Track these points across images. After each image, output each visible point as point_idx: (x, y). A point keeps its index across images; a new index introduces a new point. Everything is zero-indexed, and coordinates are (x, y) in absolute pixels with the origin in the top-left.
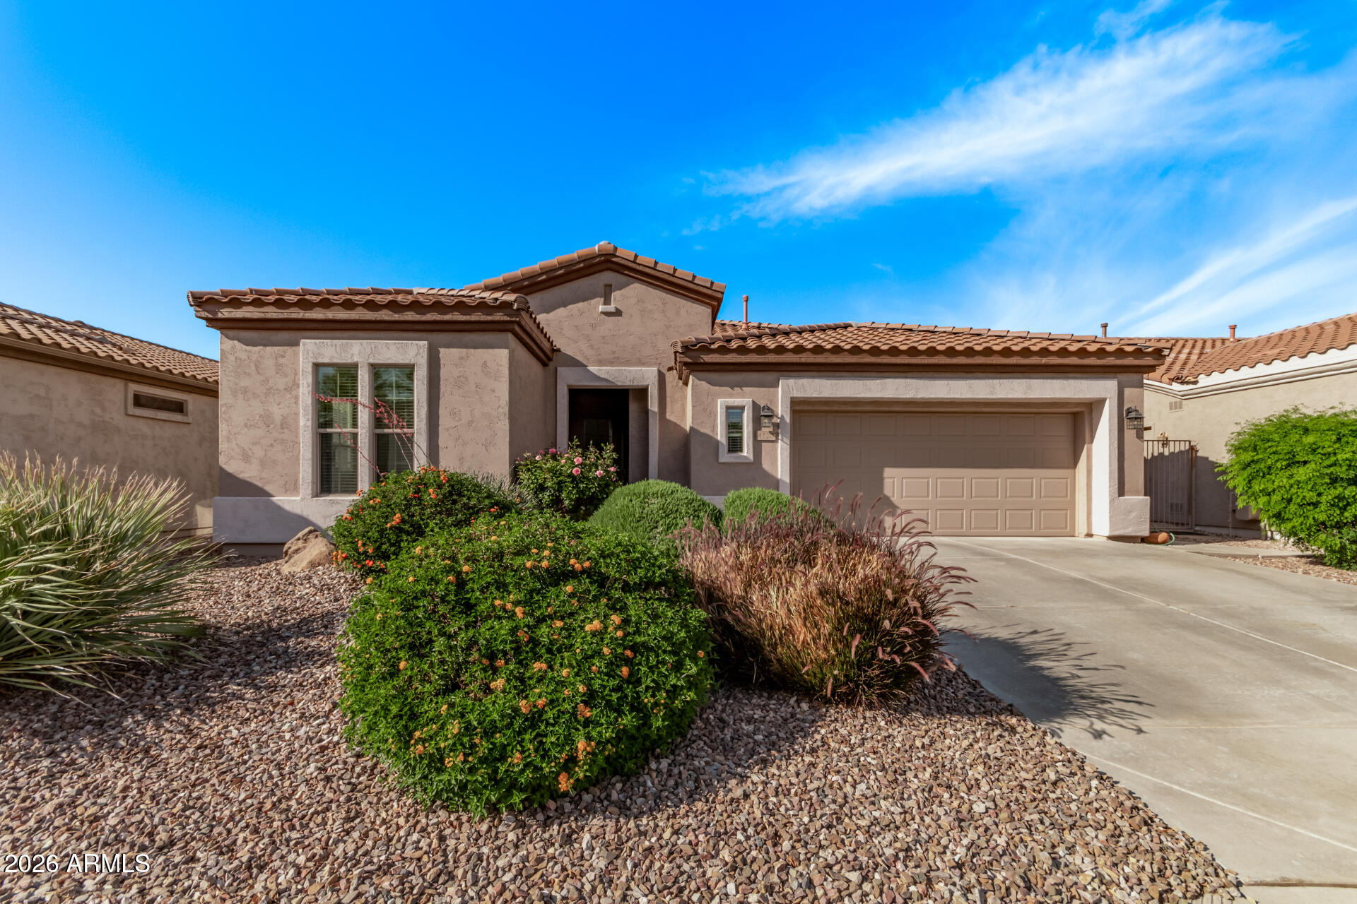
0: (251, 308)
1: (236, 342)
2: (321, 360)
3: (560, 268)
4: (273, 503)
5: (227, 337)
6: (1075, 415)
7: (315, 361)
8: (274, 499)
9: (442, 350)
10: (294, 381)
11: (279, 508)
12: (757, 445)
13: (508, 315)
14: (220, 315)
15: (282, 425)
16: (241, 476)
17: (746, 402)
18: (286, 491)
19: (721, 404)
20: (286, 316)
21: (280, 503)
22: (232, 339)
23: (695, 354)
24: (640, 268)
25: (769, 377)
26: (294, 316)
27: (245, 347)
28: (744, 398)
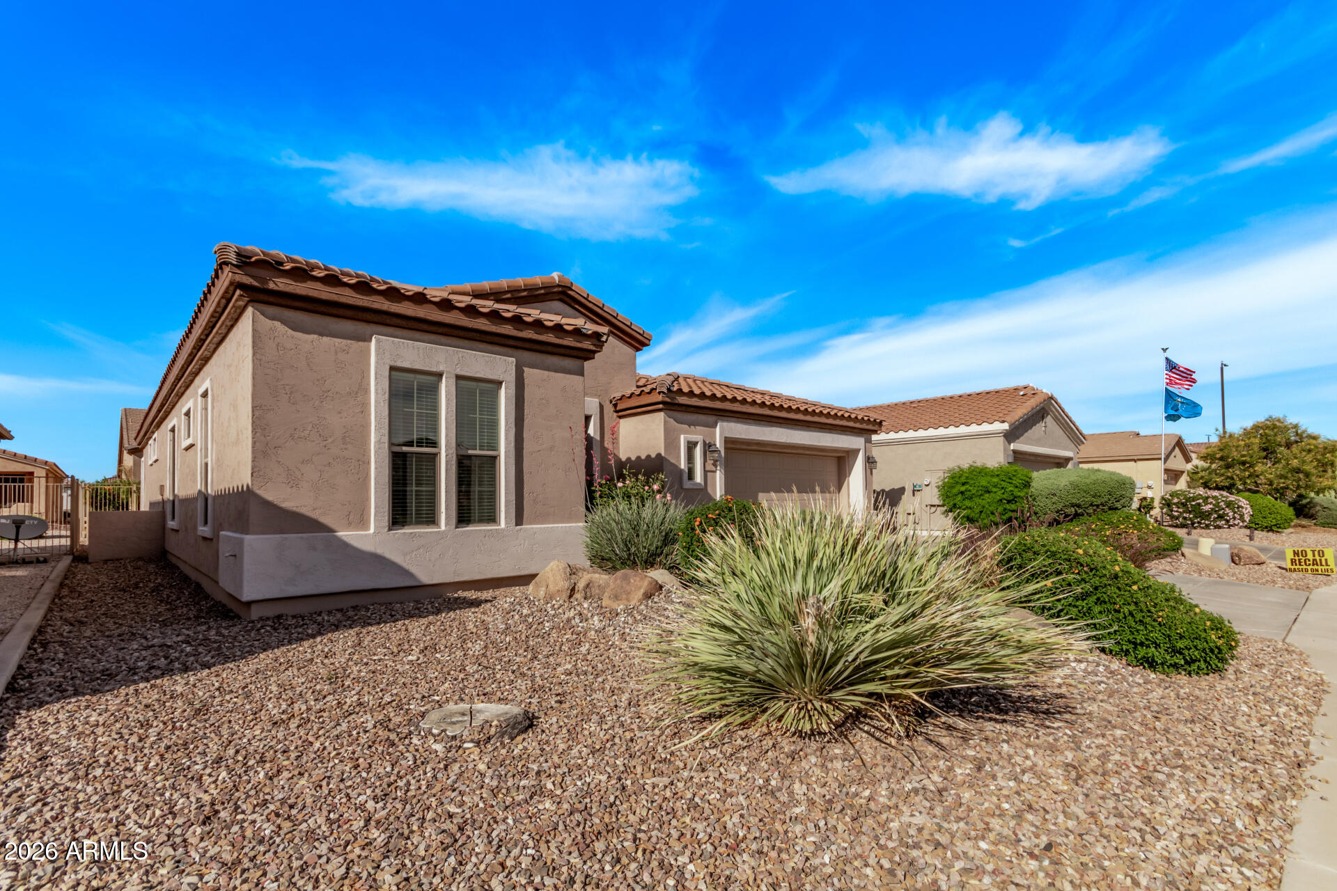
0: (319, 286)
1: (277, 324)
2: (399, 364)
3: (525, 290)
4: (336, 537)
5: (263, 314)
6: (839, 458)
7: (393, 364)
8: (339, 534)
9: (526, 369)
10: (360, 385)
11: (346, 545)
12: (706, 472)
13: (594, 345)
14: (271, 286)
15: (344, 438)
16: (284, 505)
17: (698, 438)
18: (350, 524)
19: (682, 439)
20: (365, 304)
21: (345, 539)
22: (273, 318)
23: (673, 395)
24: (590, 305)
25: (711, 419)
26: (376, 306)
27: (290, 332)
28: (698, 435)
